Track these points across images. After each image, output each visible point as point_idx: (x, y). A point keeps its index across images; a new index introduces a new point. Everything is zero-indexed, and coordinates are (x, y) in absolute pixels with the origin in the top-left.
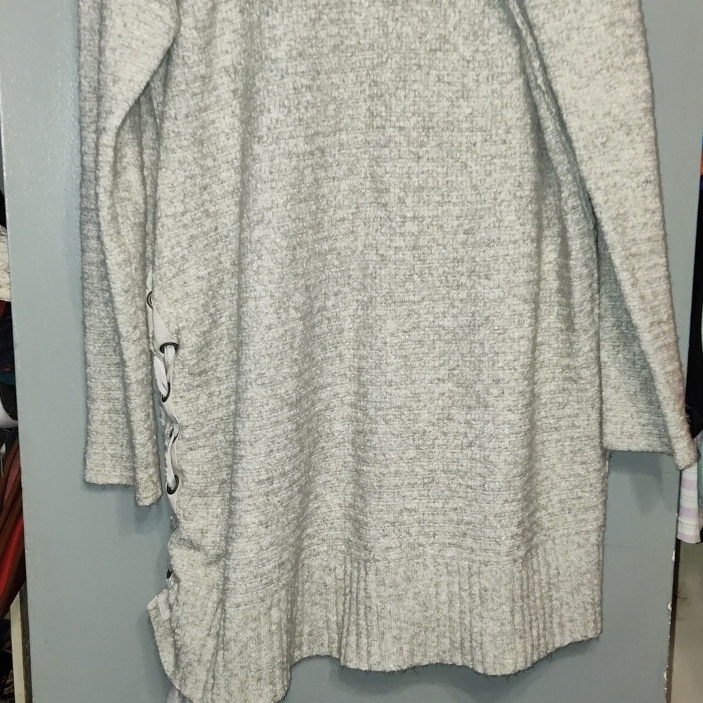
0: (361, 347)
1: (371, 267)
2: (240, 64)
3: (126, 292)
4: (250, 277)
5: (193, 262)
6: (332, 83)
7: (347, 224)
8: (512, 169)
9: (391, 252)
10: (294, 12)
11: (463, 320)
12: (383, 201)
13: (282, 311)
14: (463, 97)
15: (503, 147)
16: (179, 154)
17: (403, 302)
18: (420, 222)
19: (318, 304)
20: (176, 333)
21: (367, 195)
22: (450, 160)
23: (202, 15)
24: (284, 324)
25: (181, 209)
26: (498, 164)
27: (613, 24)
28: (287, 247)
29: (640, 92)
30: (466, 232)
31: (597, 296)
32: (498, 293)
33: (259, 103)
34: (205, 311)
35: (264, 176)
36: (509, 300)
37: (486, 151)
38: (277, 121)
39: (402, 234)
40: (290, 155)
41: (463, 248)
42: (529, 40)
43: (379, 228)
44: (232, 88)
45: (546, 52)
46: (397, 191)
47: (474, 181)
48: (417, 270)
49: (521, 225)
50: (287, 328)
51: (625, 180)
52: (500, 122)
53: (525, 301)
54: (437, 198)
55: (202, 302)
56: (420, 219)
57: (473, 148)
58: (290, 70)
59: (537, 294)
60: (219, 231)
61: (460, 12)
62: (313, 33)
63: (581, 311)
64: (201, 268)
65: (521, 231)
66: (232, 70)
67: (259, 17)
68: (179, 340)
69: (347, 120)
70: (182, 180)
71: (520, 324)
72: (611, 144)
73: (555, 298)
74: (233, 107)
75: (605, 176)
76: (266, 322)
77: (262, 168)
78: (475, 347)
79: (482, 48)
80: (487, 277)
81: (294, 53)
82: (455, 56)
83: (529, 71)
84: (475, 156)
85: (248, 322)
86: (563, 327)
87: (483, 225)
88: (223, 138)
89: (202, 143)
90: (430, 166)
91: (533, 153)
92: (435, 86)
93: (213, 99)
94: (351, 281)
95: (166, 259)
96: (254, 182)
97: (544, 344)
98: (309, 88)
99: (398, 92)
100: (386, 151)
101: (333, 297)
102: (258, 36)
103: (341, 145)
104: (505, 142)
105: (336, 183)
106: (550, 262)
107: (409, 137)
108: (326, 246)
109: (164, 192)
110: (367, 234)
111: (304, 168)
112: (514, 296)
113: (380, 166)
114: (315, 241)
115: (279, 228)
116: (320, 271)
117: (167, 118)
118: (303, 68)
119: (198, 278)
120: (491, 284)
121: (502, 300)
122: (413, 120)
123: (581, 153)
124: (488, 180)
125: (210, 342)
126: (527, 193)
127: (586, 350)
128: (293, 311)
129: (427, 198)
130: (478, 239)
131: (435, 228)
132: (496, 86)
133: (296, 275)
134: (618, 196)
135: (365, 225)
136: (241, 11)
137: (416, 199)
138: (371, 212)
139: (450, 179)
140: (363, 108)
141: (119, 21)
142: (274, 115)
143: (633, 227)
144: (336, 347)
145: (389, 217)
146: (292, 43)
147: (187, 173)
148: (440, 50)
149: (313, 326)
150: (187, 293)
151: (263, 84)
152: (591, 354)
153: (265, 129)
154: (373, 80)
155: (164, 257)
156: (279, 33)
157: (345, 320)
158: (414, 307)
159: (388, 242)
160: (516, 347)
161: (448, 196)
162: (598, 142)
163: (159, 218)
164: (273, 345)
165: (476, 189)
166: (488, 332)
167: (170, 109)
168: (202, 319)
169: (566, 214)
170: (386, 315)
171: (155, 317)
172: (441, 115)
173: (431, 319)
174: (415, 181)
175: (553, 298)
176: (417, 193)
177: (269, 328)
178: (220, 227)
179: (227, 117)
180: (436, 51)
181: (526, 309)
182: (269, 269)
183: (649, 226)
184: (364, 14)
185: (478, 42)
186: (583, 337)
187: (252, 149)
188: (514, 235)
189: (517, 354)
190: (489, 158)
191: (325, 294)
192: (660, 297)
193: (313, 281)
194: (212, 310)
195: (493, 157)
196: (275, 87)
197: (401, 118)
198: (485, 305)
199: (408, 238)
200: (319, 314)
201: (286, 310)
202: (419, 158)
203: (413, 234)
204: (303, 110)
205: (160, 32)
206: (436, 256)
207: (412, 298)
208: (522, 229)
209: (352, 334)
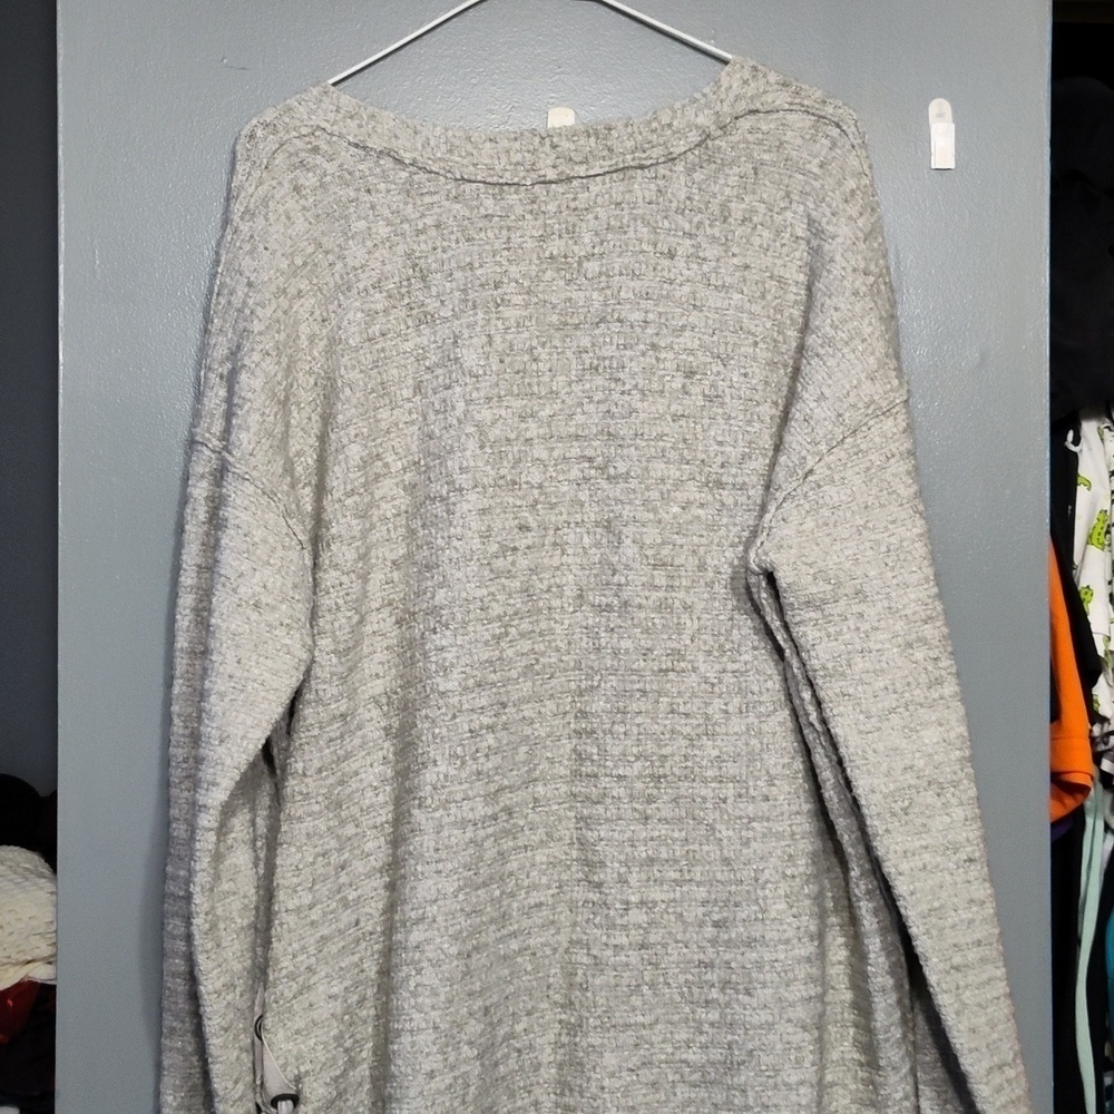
0: (567, 1093)
1: (580, 972)
2: (396, 693)
3: (226, 1030)
4: (404, 1000)
5: (323, 974)
6: (524, 718)
7: (545, 912)
8: (779, 836)
9: (610, 952)
10: (470, 629)
11: (716, 1054)
12: (596, 878)
13: (450, 1049)
14: (707, 734)
15: (765, 806)
16: (308, 824)
17: (627, 1026)
18: (650, 909)
19: (502, 1031)
20: (296, 1081)
21: (574, 869)
22: (691, 822)
23: (342, 635)
24: (452, 1068)
25: (307, 899)
26: (759, 829)
27: (910, 645)
28: (459, 954)
29: (953, 735)
30: (716, 925)
31: (909, 1016)
32: (764, 1016)
33: (420, 751)
34: (339, 1046)
35: (427, 855)
36: (782, 1027)
37: (741, 810)
38: (446, 776)
39: (625, 927)
40: (462, 824)
41: (713, 946)
42: (795, 663)
43: (592, 916)
44: (383, 724)
45: (819, 681)
46: (616, 865)
47: (725, 851)
48: (647, 979)
49: (794, 917)
50: (457, 1073)
51: (939, 859)
52: (760, 771)
53: (804, 1028)
54: (675, 875)
55: (335, 1032)
56: (650, 905)
57: (723, 805)
58: (465, 706)
59: (822, 1015)
60: (362, 924)
61: (699, 618)
62: (497, 652)
63: (887, 1040)
64: (335, 982)
65: (795, 926)
66: (384, 701)
67: (423, 633)
68: (299, 1091)
69: (544, 766)
70: (311, 860)
71: (799, 1062)
72: (917, 810)
73: (849, 1016)
74: (385, 751)
75: (909, 854)
76: (427, 1067)
77: (424, 842)
78: (734, 1096)
79: (730, 666)
80: (748, 992)
81: (471, 682)
82: (693, 679)
83: (797, 702)
84: (726, 817)
85: (399, 1066)
86: (863, 1059)
87: (742, 915)
88: (369, 794)
89: (339, 805)
90: (663, 829)
91: (809, 811)
92: (667, 718)
93: (357, 741)
94: (551, 993)
95: (284, 972)
96: (412, 862)
97: (837, 1084)
98: (491, 728)
99: (616, 727)
100: (600, 809)
101: (525, 1018)
102: (421, 658)
103: (536, 800)
104: (767, 799)
105: (529, 854)
106: (840, 963)
107: (631, 789)
108: (514, 945)
109: (284, 878)
110: (575, 924)
111: (484, 840)
112: (789, 1021)
113: (591, 830)
114: (500, 940)
115: (446, 927)
116: (505, 982)
117: (292, 774)
118: (484, 702)
119: (330, 998)
120: (754, 1002)
121: (770, 1026)
122: (638, 766)
123: (874, 824)
124: (744, 851)
125: (345, 1090)
126: (801, 869)
127: (898, 1098)
128: (466, 1047)
129: (659, 875)
130: (733, 935)
131: (672, 918)
132: (752, 719)
133: (471, 994)
134: (930, 882)
135: (571, 911)
136: (397, 622)
137: (644, 876)
138: (580, 893)
139: (691, 847)
140: (567, 746)
141: (230, 656)
142: (442, 768)
143: (953, 927)
144: (529, 1092)
145: (605, 904)
146: (468, 669)
147: (319, 849)
148: (673, 670)
149: (496, 1065)
150: (313, 1021)
151: (427, 725)
152: (907, 1104)
153: (429, 788)
154: (581, 711)
155: (282, 969)
156: (450, 656)
157: (543, 1050)
158: (644, 1032)
159: (604, 938)
160: (793, 1098)
161: (689, 871)
162: (897, 807)
163: (277, 913)
164: (437, 1102)
165: (729, 864)
166: (752, 1074)
167: (296, 762)
168: (334, 1058)
169: (859, 901)
170: (602, 1045)
171: (265, 1057)
172: (677, 758)
173: (670, 1050)
174: (642, 852)
175: (846, 1014)
176: (645, 868)
177: (431, 1075)
178: (363, 919)
179: (375, 764)
180: (667, 670)
181: (806, 1039)
182: (432, 988)
183: (977, 922)
184: (567, 622)
185: (725, 659)
186: (893, 1078)
187: (411, 815)
188: (785, 931)
189: (796, 1108)
190: (745, 821)
191: (513, 1014)
192: (1001, 1027)
193: (495, 998)
194: (348, 1043)
195: (751, 820)
196: (444, 730)
197: (620, 763)
198: (746, 1034)
199: (633, 932)
200: (504, 1045)
201: (457, 1049)
202: (646, 819)
203: (640, 927)
204: (482, 760)
205: (286, 667)
206: (674, 958)
207: (640, 1019)
208: (795, 923)
209: (553, 1071)
